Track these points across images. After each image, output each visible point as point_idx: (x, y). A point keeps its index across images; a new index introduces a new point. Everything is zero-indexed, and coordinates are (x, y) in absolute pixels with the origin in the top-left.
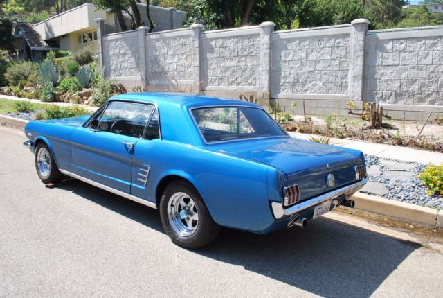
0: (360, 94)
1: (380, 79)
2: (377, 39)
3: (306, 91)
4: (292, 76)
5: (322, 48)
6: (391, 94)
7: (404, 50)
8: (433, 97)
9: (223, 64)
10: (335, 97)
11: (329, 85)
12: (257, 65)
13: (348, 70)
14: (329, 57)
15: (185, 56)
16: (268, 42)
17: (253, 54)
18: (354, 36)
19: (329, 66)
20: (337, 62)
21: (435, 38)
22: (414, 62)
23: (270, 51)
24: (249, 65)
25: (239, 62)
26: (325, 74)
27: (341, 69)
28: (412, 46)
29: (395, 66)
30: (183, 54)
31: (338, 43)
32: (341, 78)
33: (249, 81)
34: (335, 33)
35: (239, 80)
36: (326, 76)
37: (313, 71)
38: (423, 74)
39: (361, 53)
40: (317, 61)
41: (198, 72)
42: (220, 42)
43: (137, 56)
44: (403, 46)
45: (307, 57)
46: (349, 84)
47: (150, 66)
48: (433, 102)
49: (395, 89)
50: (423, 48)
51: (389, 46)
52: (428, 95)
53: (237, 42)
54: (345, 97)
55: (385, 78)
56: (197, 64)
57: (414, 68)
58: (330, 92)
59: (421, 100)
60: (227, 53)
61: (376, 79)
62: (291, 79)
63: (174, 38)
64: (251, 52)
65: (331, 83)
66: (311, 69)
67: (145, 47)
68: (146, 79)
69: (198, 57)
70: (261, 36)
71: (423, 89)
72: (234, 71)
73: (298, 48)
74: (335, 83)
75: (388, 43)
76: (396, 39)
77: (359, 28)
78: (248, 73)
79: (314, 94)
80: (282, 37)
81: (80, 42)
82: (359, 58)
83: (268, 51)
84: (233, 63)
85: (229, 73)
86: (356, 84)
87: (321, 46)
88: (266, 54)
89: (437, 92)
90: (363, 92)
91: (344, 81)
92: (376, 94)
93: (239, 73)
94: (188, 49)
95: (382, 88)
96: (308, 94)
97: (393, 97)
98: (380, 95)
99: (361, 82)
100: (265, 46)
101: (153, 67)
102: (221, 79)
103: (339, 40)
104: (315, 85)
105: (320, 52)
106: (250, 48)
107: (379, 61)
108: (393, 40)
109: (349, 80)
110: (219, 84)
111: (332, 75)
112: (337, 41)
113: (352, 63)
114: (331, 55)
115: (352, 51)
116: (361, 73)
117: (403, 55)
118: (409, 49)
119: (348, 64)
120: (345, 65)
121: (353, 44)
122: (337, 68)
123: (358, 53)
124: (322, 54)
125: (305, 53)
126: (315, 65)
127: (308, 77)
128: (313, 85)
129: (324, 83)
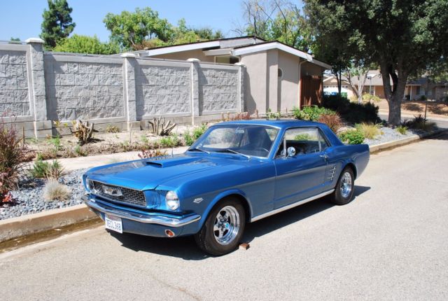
0: (46, 114)
1: (60, 98)
2: (54, 60)
6: (72, 112)
7: (77, 73)
8: (102, 111)
10: (18, 118)
11: (8, 106)
13: (27, 90)
14: (4, 76)
19: (5, 85)
20: (14, 81)
21: (98, 64)
22: (86, 83)
27: (19, 88)
28: (83, 69)
29: (72, 86)
31: (13, 61)
32: (21, 98)
34: (8, 49)
38: (94, 93)
39: (42, 73)
44: (76, 68)
46: (30, 104)
48: (102, 116)
49: (74, 107)
50: (91, 72)
51: (64, 68)
52: (99, 111)
54: (28, 118)
55: (65, 97)
57: (86, 88)
58: (10, 114)
59: (94, 115)
61: (57, 98)
65: (10, 103)
71: (95, 105)
74: (14, 104)
75: (63, 65)
76: (70, 62)
77: (37, 47)
82: (40, 78)
86: (40, 103)
89: (105, 108)
90: (48, 112)
91: (25, 101)
92: (59, 112)
95: (63, 107)
97: (73, 114)
98: (62, 113)
99: (45, 100)
103: (14, 57)
107: (58, 81)
108: (67, 62)
109: (30, 100)
111: (9, 95)
112: (11, 58)
113: (33, 82)
114: (6, 73)
115: (30, 70)
116: (44, 93)
117: (77, 76)
118: (81, 72)
119: (26, 84)
120: (23, 85)
121: (32, 63)
122: (15, 88)
123: (38, 73)
129: (1, 104)
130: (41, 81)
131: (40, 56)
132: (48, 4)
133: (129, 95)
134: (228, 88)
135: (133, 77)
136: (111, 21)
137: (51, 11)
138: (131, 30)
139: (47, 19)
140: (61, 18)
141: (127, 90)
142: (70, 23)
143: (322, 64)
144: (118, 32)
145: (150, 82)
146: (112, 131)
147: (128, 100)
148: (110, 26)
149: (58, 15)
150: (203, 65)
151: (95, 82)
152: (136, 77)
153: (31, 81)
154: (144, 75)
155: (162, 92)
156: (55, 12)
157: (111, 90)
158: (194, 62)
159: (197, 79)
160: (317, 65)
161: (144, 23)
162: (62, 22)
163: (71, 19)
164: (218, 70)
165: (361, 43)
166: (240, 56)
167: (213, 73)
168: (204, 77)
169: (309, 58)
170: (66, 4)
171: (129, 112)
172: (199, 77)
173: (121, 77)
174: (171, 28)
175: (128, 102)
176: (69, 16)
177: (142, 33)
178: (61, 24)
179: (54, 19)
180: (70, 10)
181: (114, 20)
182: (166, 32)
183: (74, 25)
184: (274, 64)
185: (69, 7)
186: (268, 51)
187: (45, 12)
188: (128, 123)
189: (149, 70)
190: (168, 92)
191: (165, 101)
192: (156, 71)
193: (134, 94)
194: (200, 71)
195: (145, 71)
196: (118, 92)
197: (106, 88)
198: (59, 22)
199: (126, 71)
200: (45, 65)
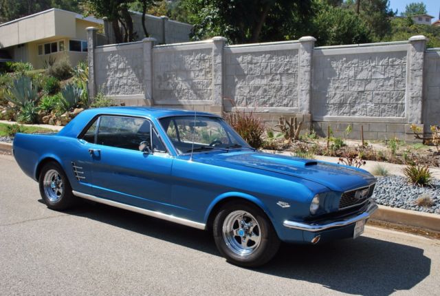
0: (420, 117)
3: (354, 113)
4: (338, 96)
5: (374, 67)
9: (252, 82)
10: (389, 119)
11: (382, 107)
12: (295, 85)
13: (404, 90)
14: (382, 77)
15: (203, 72)
16: (309, 58)
17: (290, 72)
18: (412, 54)
19: (382, 86)
20: (392, 82)
23: (311, 69)
24: (285, 84)
25: (272, 80)
26: (378, 94)
27: (396, 89)
30: (201, 70)
32: (397, 100)
33: (285, 102)
34: (389, 51)
35: (272, 100)
36: (379, 97)
37: (362, 92)
39: (421, 73)
40: (368, 81)
41: (220, 90)
42: (249, 58)
43: (140, 71)
45: (355, 76)
46: (406, 106)
47: (159, 83)
53: (271, 58)
54: (401, 119)
56: (219, 82)
58: (384, 114)
60: (258, 71)
62: (336, 100)
63: (190, 52)
64: (288, 70)
65: (385, 104)
66: (360, 89)
67: (152, 61)
68: (152, 98)
69: (220, 73)
70: (301, 52)
72: (265, 91)
73: (345, 65)
74: (389, 105)
77: (418, 45)
78: (283, 92)
79: (365, 117)
80: (325, 54)
81: (40, 53)
82: (418, 78)
83: (309, 69)
84: (264, 81)
85: (260, 92)
86: (415, 106)
87: (372, 65)
88: (306, 72)
90: (422, 115)
91: (400, 102)
93: (272, 92)
94: (207, 65)
96: (357, 116)
99: (420, 103)
100: (305, 63)
101: (161, 84)
102: (250, 99)
103: (394, 58)
104: (366, 107)
105: (371, 71)
106: (286, 65)
109: (405, 101)
110: (247, 104)
111: (385, 96)
112: (390, 60)
113: (410, 82)
114: (384, 75)
115: (409, 70)
116: (420, 94)
119: (404, 84)
120: (401, 85)
121: (411, 62)
122: (392, 88)
123: (416, 73)
124: (374, 72)
125: (353, 72)
126: (365, 85)
127: (356, 98)
128: (363, 107)
129: (376, 104)
130: (419, 82)
131: (420, 55)
153: (408, 82)
200: (424, 64)
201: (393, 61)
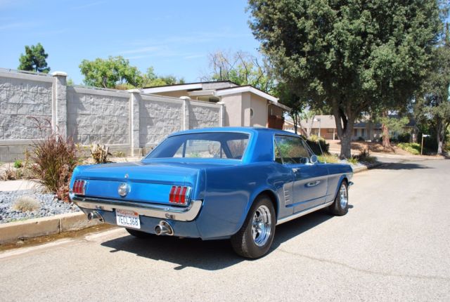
1: (78, 125)
2: (74, 91)
3: (8, 136)
5: (25, 92)
6: (87, 138)
7: (92, 104)
8: (112, 139)
11: (34, 130)
13: (51, 116)
14: (32, 102)
18: (57, 86)
19: (33, 111)
20: (41, 107)
21: (110, 97)
22: (100, 113)
27: (45, 114)
28: (98, 101)
29: (88, 115)
32: (45, 124)
37: (15, 115)
38: (106, 122)
39: (65, 102)
40: (20, 105)
44: (92, 100)
45: (8, 99)
46: (53, 129)
48: (111, 142)
49: (89, 133)
50: (104, 104)
52: (109, 138)
55: (82, 124)
57: (99, 117)
58: (36, 136)
59: (105, 141)
65: (36, 128)
66: (13, 113)
71: (106, 133)
75: (82, 96)
76: (88, 94)
79: (19, 139)
82: (63, 106)
87: (23, 90)
89: (114, 135)
91: (49, 126)
95: (82, 133)
96: (11, 139)
97: (88, 139)
98: (79, 138)
99: (65, 126)
103: (42, 87)
105: (22, 96)
108: (85, 94)
109: (53, 125)
111: (36, 120)
112: (39, 88)
113: (57, 109)
114: (34, 101)
115: (55, 99)
116: (65, 119)
117: (92, 107)
118: (96, 103)
119: (51, 111)
120: (48, 111)
121: (56, 93)
122: (42, 113)
123: (62, 102)
124: (25, 98)
125: (5, 95)
126: (18, 109)
127: (10, 121)
128: (17, 130)
129: (28, 128)
130: (64, 109)
131: (64, 88)
132: (25, 50)
133: (133, 125)
134: (212, 123)
135: (137, 110)
136: (87, 67)
137: (28, 56)
138: (104, 75)
139: (23, 63)
140: (37, 63)
141: (132, 120)
142: (45, 68)
143: (284, 107)
144: (92, 77)
145: (151, 115)
146: (119, 156)
147: (132, 129)
148: (85, 72)
149: (34, 60)
150: (193, 103)
151: (107, 113)
152: (140, 109)
153: (55, 110)
154: (146, 108)
155: (159, 124)
156: (32, 57)
157: (120, 120)
158: (186, 100)
159: (187, 114)
160: (279, 107)
161: (116, 69)
162: (38, 66)
163: (46, 64)
164: (204, 108)
165: (320, 88)
166: (220, 96)
167: (200, 109)
168: (193, 113)
169: (275, 100)
170: (42, 51)
171: (133, 140)
172: (190, 113)
173: (128, 110)
174: (140, 75)
175: (132, 131)
176: (44, 61)
177: (114, 79)
178: (37, 68)
179: (31, 63)
180: (46, 56)
181: (89, 66)
182: (136, 78)
183: (49, 69)
184: (248, 107)
185: (45, 53)
186: (243, 94)
187: (22, 56)
188: (133, 150)
189: (150, 106)
190: (165, 124)
191: (162, 131)
192: (156, 106)
193: (138, 124)
194: (190, 107)
195: (147, 106)
196: (125, 122)
197: (115, 119)
198: (35, 66)
199: (132, 104)
200: (67, 95)
201: (41, 90)
